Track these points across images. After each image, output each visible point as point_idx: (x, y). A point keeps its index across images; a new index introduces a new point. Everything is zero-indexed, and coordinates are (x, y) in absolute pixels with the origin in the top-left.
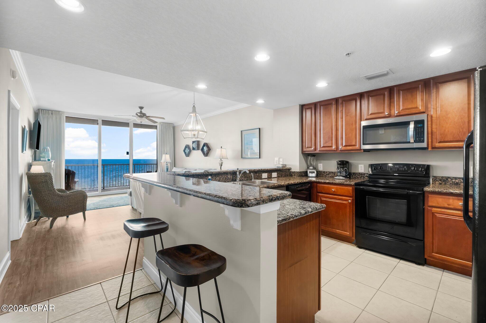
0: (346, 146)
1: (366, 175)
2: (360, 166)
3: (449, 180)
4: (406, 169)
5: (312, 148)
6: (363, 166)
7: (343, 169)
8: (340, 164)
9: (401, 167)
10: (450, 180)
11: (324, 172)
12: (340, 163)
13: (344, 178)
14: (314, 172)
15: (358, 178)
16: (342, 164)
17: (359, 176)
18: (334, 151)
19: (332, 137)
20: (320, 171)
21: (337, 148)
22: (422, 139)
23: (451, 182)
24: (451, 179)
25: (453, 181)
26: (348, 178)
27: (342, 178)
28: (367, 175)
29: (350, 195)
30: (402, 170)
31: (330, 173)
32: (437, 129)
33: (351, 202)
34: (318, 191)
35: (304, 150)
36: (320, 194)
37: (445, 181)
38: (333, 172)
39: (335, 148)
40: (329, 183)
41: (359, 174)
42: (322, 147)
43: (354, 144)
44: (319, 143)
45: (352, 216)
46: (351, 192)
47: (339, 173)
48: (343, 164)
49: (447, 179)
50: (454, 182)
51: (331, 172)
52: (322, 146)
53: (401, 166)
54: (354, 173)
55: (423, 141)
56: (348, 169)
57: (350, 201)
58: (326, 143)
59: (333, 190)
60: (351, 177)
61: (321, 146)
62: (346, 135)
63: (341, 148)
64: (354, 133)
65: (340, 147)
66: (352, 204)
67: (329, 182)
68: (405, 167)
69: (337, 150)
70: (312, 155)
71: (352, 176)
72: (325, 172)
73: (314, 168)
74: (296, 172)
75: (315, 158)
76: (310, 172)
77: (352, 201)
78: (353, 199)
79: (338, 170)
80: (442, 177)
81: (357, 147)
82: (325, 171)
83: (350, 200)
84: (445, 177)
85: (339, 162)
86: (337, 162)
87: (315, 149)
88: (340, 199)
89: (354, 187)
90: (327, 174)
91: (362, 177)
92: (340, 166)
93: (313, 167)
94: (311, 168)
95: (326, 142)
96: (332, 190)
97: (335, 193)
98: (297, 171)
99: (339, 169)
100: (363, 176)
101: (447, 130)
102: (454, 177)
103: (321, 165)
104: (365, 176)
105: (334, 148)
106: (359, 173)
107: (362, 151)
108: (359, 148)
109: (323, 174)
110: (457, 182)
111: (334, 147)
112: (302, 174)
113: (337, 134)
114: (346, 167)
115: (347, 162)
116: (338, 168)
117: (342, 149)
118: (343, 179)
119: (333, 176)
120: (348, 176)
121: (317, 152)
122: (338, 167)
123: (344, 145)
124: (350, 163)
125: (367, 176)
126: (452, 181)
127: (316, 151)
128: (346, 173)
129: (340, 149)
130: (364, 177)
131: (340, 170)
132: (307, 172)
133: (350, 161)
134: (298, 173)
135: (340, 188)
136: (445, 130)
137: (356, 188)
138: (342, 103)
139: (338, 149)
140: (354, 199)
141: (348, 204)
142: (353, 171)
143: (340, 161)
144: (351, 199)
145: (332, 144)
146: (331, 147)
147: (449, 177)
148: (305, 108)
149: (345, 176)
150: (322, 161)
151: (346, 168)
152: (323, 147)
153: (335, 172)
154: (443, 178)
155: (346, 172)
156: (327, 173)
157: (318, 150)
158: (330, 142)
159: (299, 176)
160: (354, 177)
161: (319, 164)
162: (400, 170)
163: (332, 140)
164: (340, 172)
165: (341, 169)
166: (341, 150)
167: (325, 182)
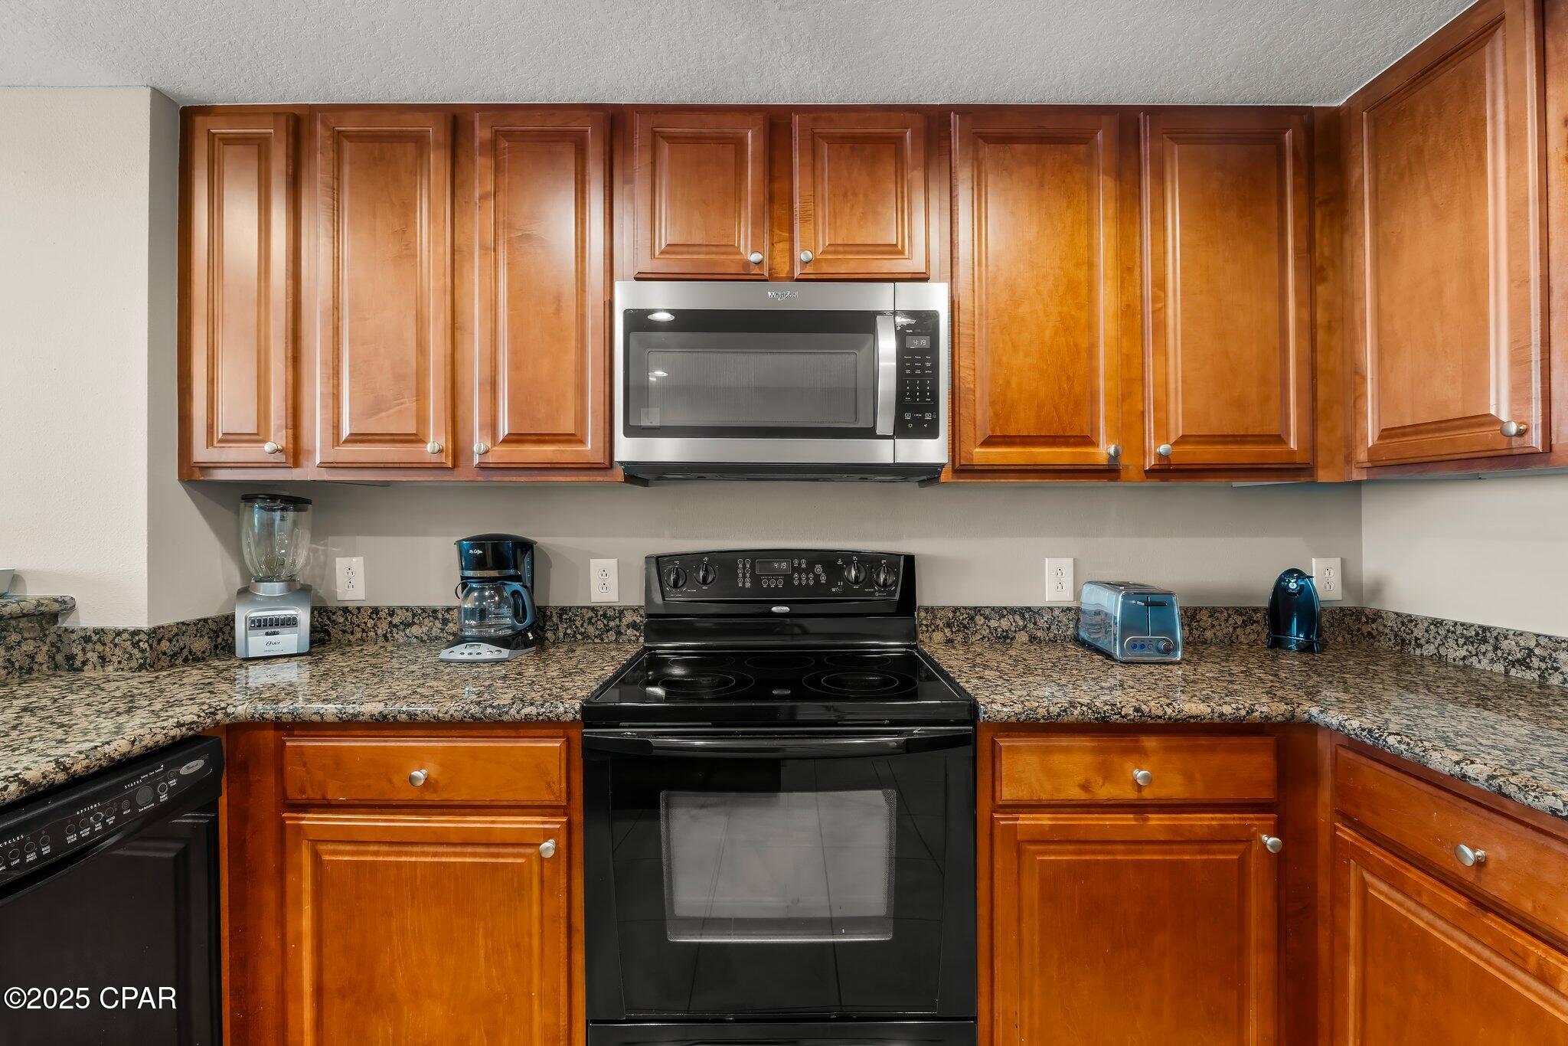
0: (514, 439)
1: (629, 618)
2: (596, 565)
3: (980, 620)
4: (823, 579)
5: (264, 441)
6: (611, 564)
7: (498, 591)
8: (479, 563)
9: (798, 570)
10: (983, 620)
11: (376, 611)
12: (479, 552)
13: (505, 653)
14: (291, 622)
15: (586, 636)
16: (490, 561)
17: (591, 630)
18: (439, 468)
19: (421, 375)
20: (346, 610)
21: (457, 451)
22: (928, 417)
23: (984, 632)
24: (985, 618)
25: (993, 623)
26: (527, 644)
27: (488, 656)
28: (638, 619)
29: (547, 798)
30: (804, 583)
31: (414, 615)
32: (977, 373)
33: (557, 849)
34: (293, 794)
35: (201, 453)
36: (311, 820)
37: (965, 627)
38: (435, 611)
39: (440, 451)
40: (382, 725)
41: (591, 614)
42: (346, 441)
43: (567, 426)
44: (324, 407)
45: (563, 947)
46: (556, 772)
47: (473, 622)
48: (500, 562)
49: (972, 619)
50: (996, 629)
51: (424, 610)
52: (346, 432)
53: (800, 564)
54: (563, 610)
55: (932, 432)
56: (531, 591)
57: (549, 844)
58: (381, 410)
59: (416, 773)
60: (549, 635)
61: (337, 427)
62: (515, 367)
63: (483, 449)
64: (571, 357)
65: (479, 445)
66: (563, 867)
67: (385, 717)
68: (818, 569)
69: (455, 466)
70: (274, 498)
71: (555, 630)
72: (383, 614)
73: (299, 590)
74: (119, 633)
75: (305, 516)
76: (259, 624)
77: (563, 843)
78: (569, 825)
79: (467, 596)
80: (956, 610)
81: (590, 448)
82: (383, 602)
83: (547, 835)
84: (965, 608)
85: (473, 547)
86: (459, 543)
87: (295, 453)
88: (468, 841)
89: (576, 734)
90: (395, 626)
91: (608, 631)
92: (478, 573)
93: (291, 580)
94: (276, 588)
95: (377, 407)
96: (411, 779)
97: (431, 797)
98: (121, 626)
99: (472, 590)
100: (612, 624)
101: (1014, 384)
102: (993, 609)
103: (357, 562)
104: (625, 621)
105: (437, 449)
106: (593, 609)
107: (619, 474)
108: (599, 458)
109: (370, 623)
110: (1003, 631)
111: (434, 444)
112: (184, 640)
113: (458, 356)
114: (517, 578)
115: (525, 546)
116: (464, 586)
117: (490, 459)
118: (497, 662)
119: (435, 632)
120: (530, 635)
121: (309, 472)
122: (463, 578)
123: (504, 429)
124: (541, 551)
125: (634, 625)
126: (990, 627)
127: (296, 464)
128: (516, 615)
129: (476, 460)
130: (619, 633)
131: (482, 598)
132: (229, 621)
133: (541, 540)
134: (136, 645)
135: (473, 753)
136: (1008, 383)
137: (590, 748)
138: (492, 148)
139: (462, 460)
140: (578, 817)
141: (536, 867)
142: (558, 595)
143: (478, 541)
144: (556, 823)
145: (422, 419)
146: (416, 439)
147: (977, 610)
148: (211, 137)
149: (514, 636)
150: (361, 540)
151: (516, 586)
152: (356, 438)
153: (449, 610)
154: (958, 614)
155: (518, 613)
156: (396, 620)
157: (318, 462)
158: (410, 404)
159: (141, 667)
160: (565, 634)
161: (341, 564)
162: (796, 582)
163: (421, 395)
164: (482, 614)
165: (483, 590)
166: (483, 468)
167: (355, 715)
